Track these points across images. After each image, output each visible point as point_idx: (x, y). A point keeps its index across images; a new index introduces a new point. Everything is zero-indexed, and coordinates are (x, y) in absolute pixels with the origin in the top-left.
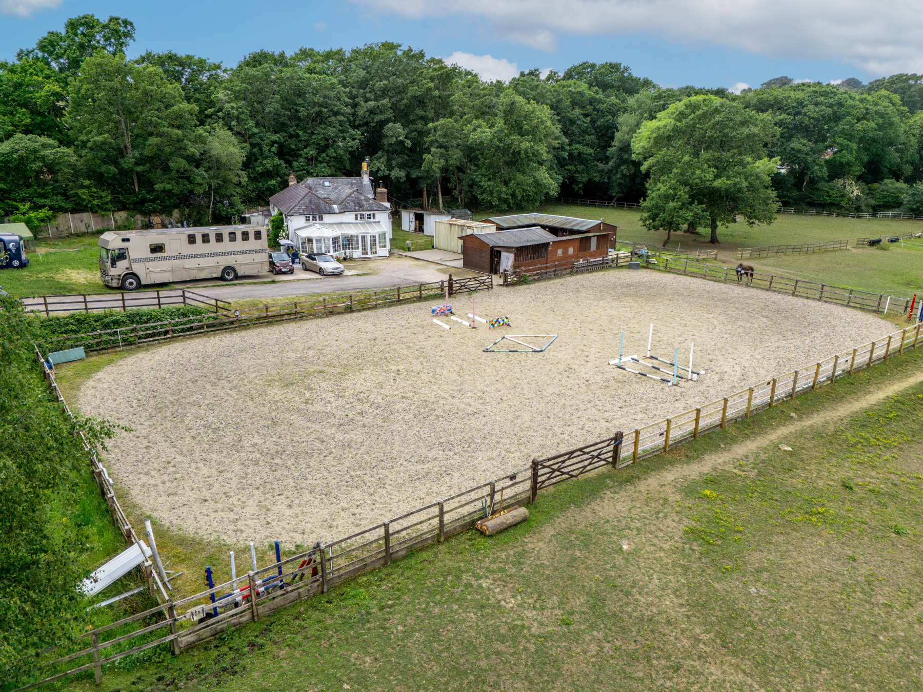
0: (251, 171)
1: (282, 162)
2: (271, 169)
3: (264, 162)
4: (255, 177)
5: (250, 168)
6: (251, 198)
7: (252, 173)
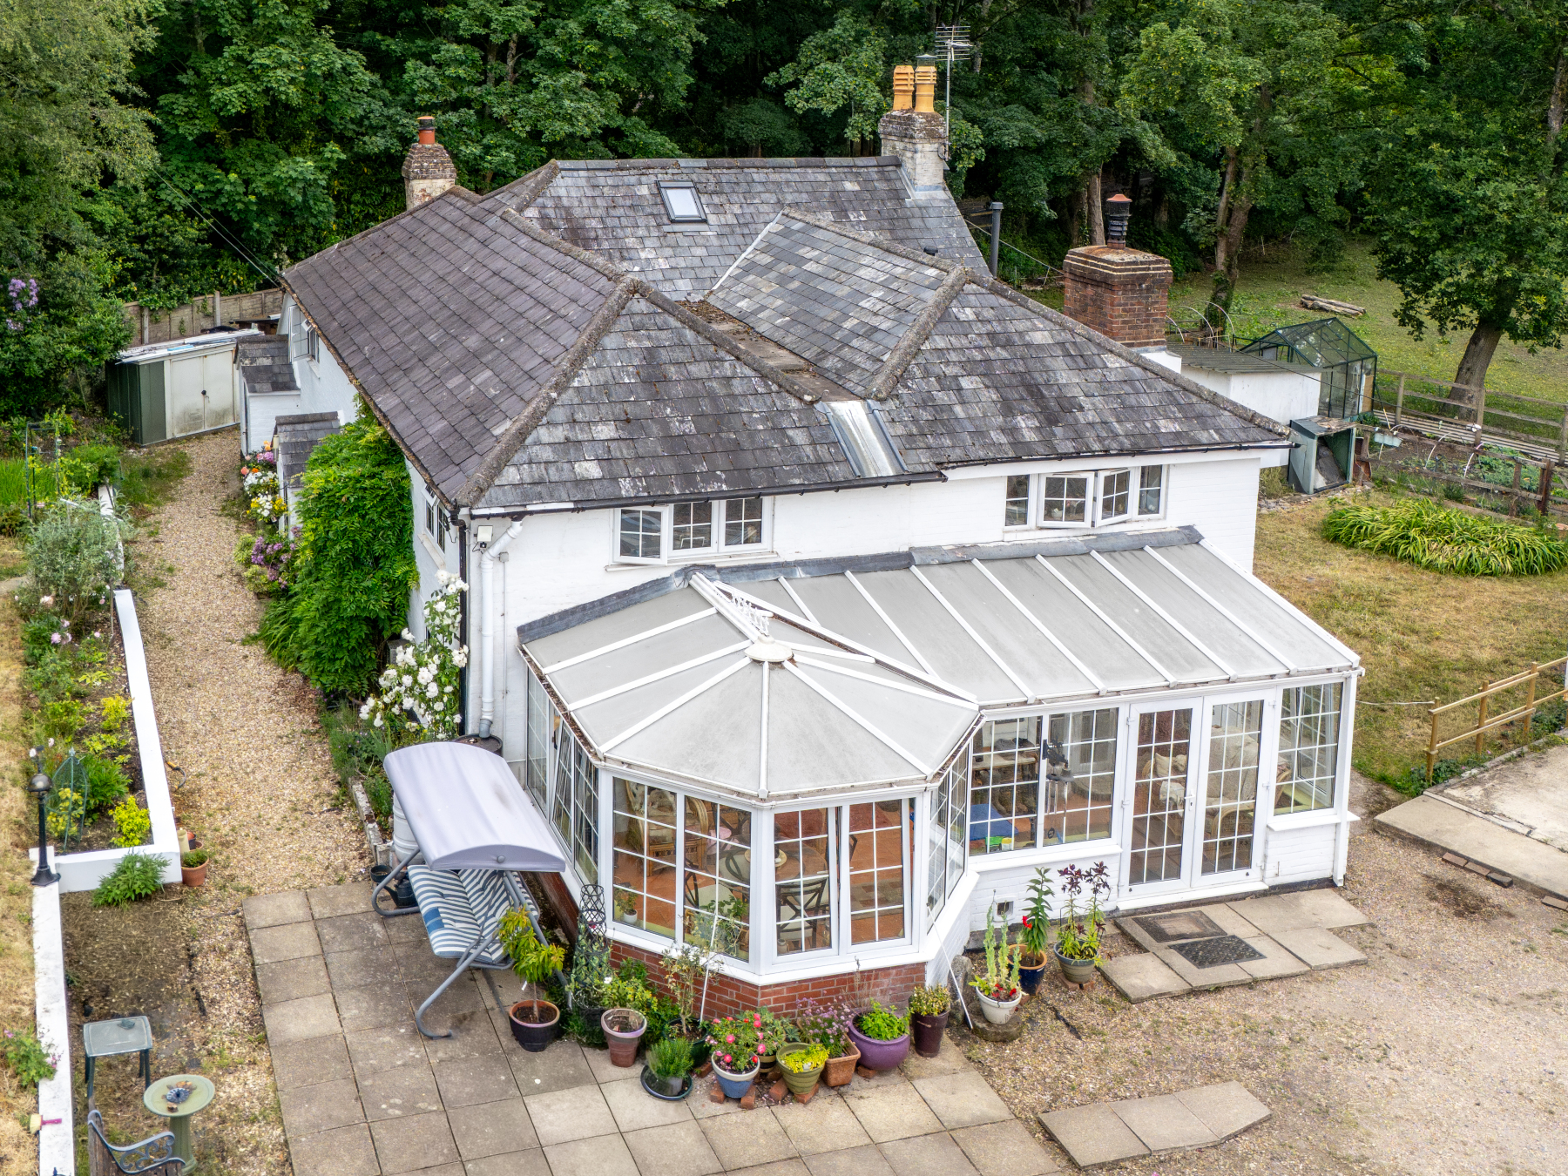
0: (180, 103)
1: (355, 59)
2: (293, 94)
3: (261, 57)
4: (206, 139)
5: (179, 88)
6: (176, 253)
7: (190, 116)
